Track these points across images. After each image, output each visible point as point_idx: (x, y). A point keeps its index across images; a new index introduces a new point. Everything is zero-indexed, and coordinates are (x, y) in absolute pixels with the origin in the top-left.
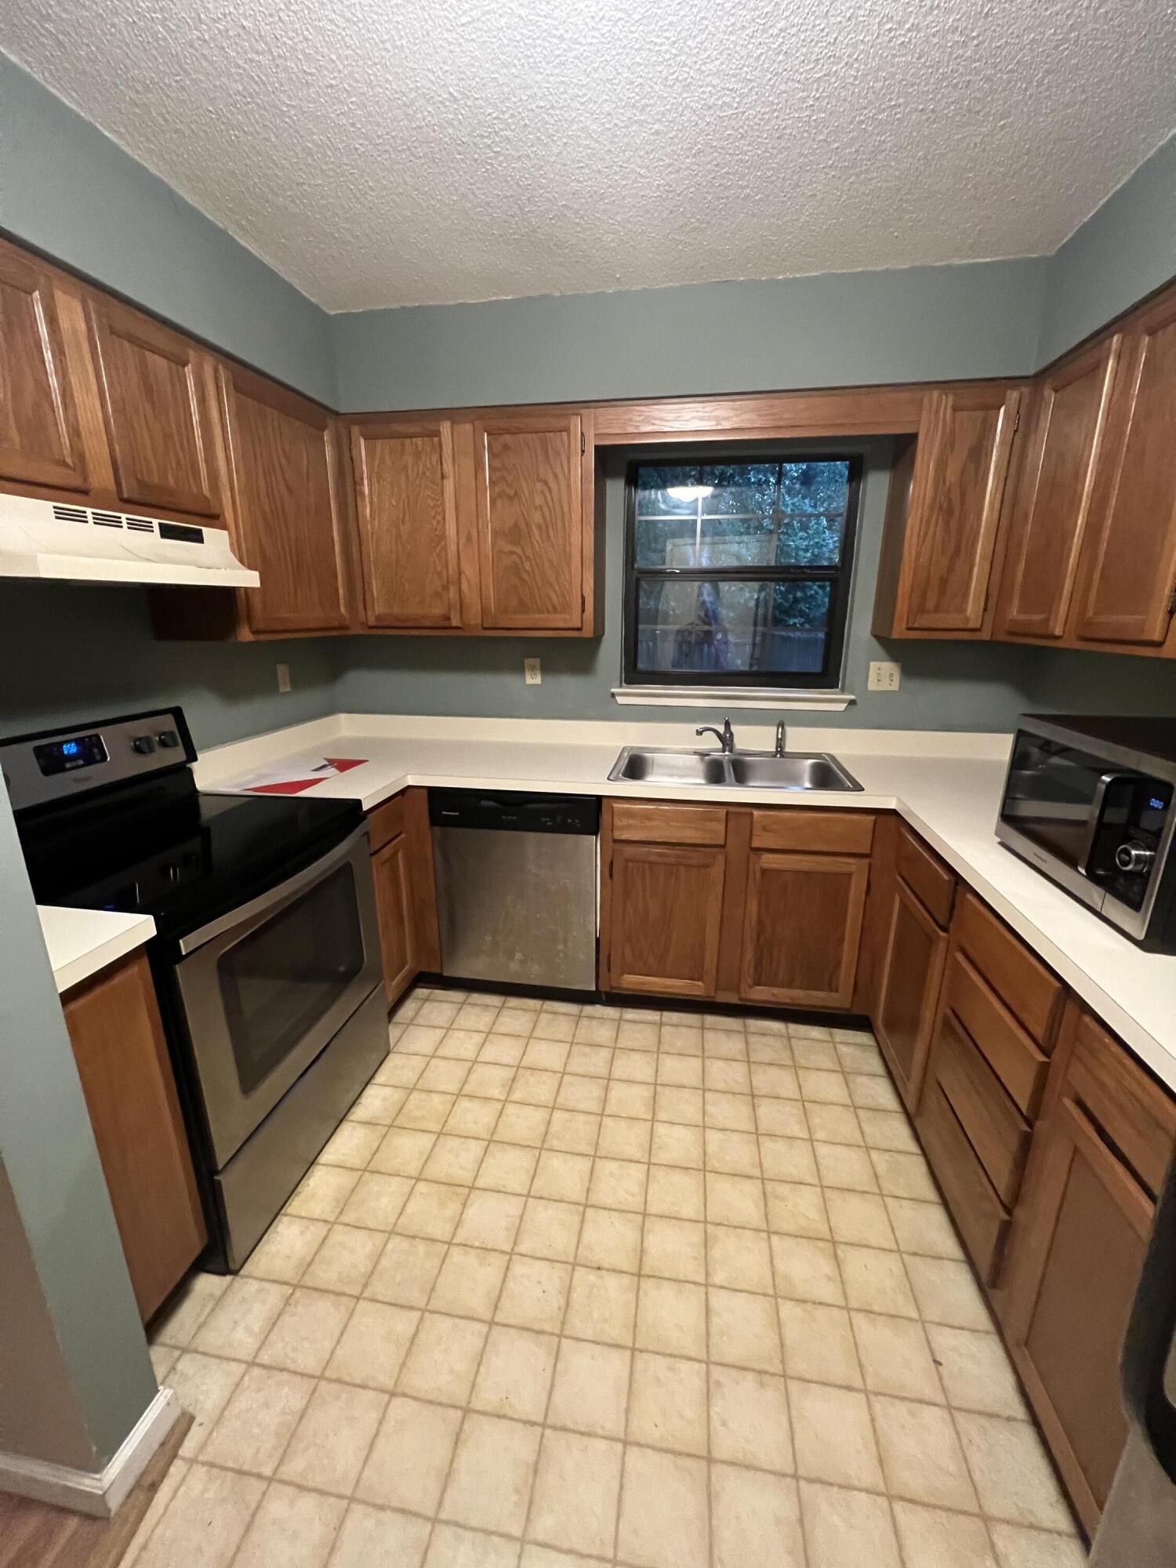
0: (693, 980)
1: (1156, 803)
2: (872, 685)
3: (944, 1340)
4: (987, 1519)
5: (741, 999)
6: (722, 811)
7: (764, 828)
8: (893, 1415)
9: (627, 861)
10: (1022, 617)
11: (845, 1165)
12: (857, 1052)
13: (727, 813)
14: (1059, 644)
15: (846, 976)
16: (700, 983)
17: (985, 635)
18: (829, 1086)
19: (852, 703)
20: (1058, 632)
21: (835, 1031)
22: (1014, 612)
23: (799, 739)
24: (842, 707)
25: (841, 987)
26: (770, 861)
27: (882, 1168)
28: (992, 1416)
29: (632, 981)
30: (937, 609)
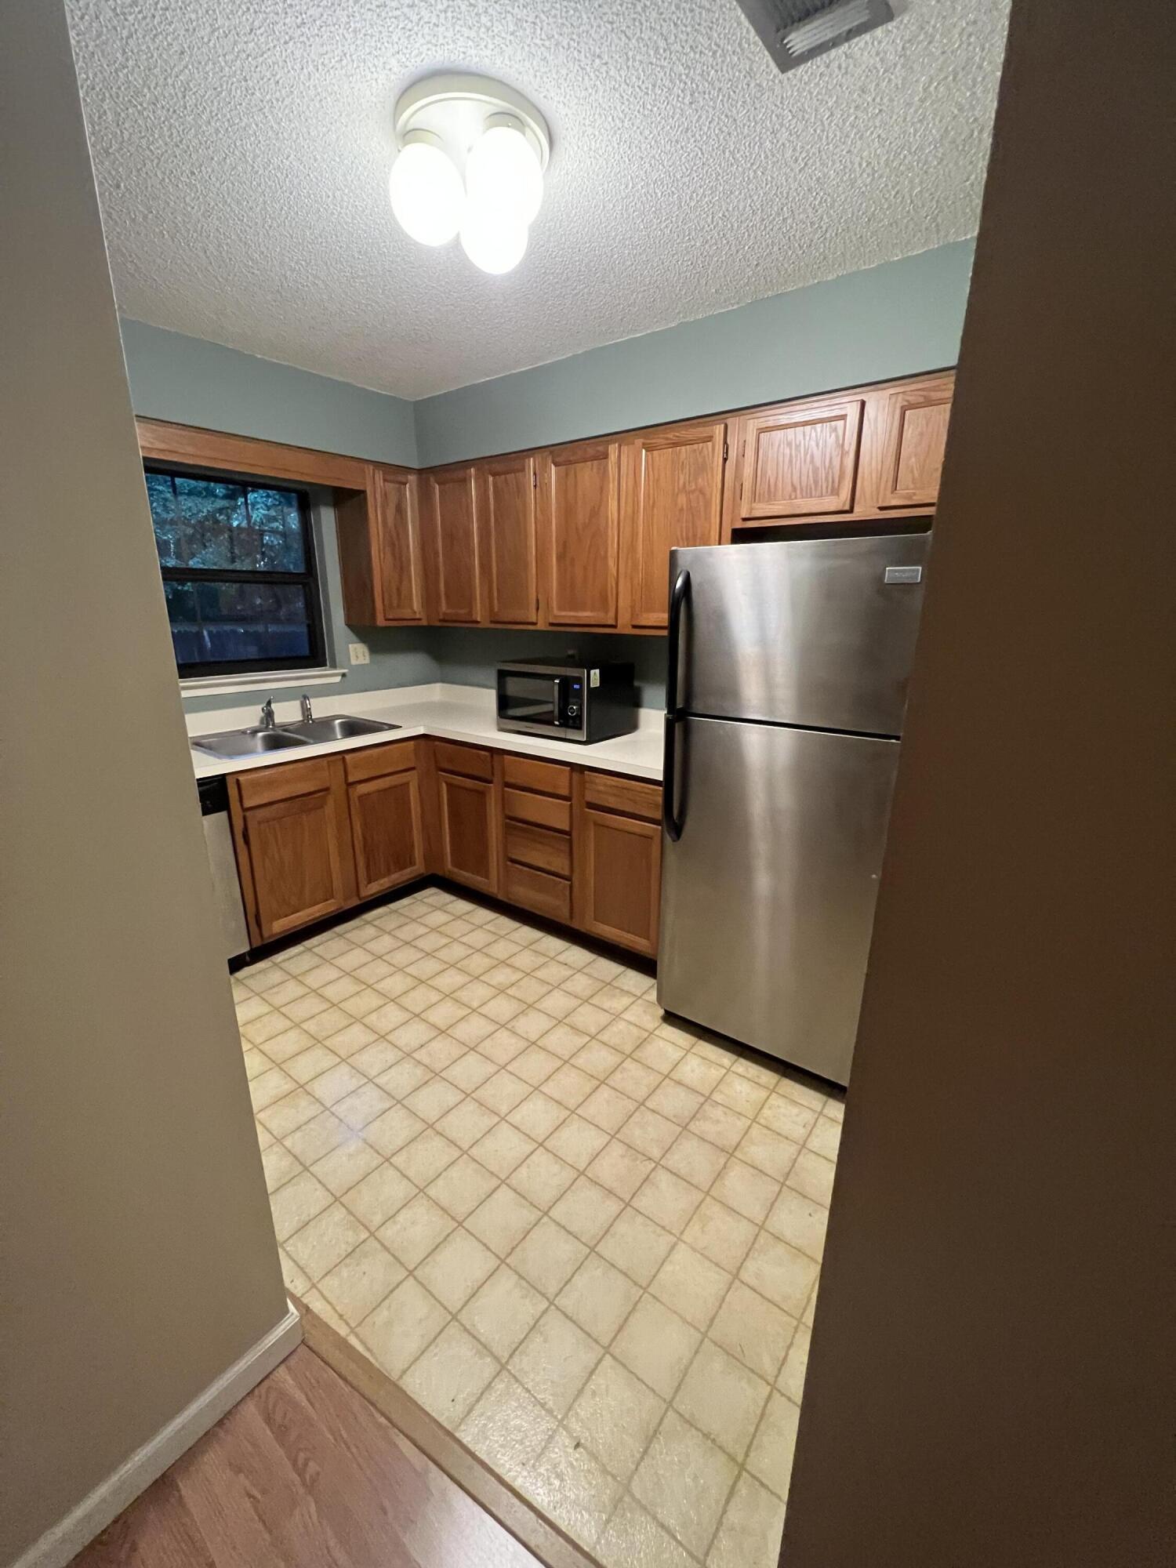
0: (327, 900)
1: (577, 687)
2: (354, 662)
3: (561, 958)
4: (609, 984)
5: (360, 899)
6: (324, 762)
7: (355, 767)
8: (568, 986)
9: (259, 823)
10: (449, 611)
11: (478, 938)
12: (435, 897)
13: (328, 762)
14: (479, 626)
15: (418, 854)
16: (333, 901)
17: (424, 623)
18: (439, 918)
19: (344, 675)
20: (479, 619)
21: (416, 895)
22: (444, 607)
23: (321, 708)
24: (338, 679)
25: (417, 861)
26: (363, 789)
27: (492, 929)
28: (589, 964)
29: (279, 926)
30: (399, 606)
